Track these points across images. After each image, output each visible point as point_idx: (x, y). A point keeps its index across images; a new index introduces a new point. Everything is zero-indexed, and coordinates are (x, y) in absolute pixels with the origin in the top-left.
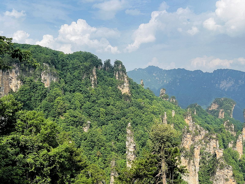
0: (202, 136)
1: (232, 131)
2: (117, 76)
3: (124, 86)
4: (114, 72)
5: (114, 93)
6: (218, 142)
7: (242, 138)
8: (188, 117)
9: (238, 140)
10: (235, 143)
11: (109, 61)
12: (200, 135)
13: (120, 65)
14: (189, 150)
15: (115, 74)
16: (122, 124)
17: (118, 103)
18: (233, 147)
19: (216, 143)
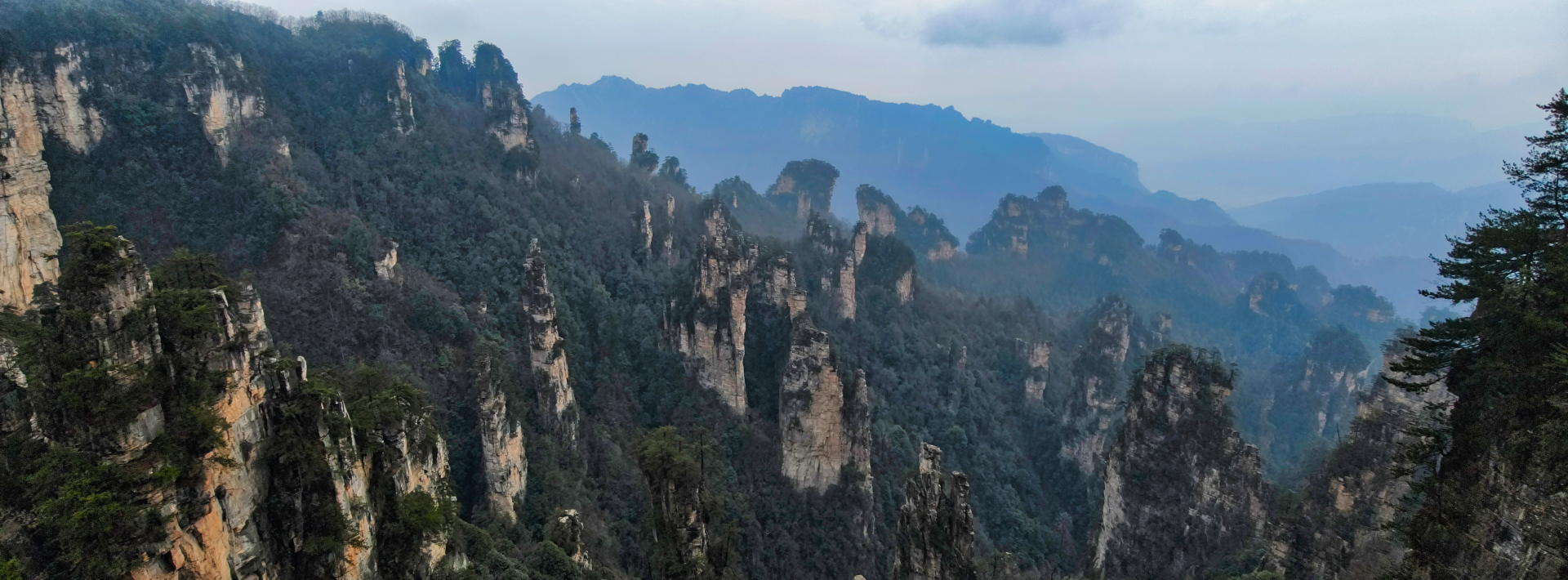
0: (753, 261)
1: (829, 244)
2: (487, 93)
3: (510, 125)
4: (474, 82)
6: (792, 274)
7: (855, 262)
9: (844, 268)
10: (837, 276)
11: (455, 44)
12: (745, 258)
13: (496, 60)
14: (713, 304)
15: (479, 90)
18: (832, 286)
19: (789, 278)
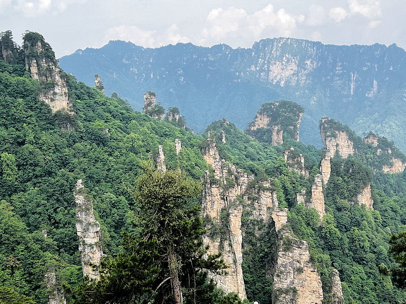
0: (243, 187)
1: (301, 168)
2: (34, 70)
3: (55, 94)
4: (24, 61)
5: (32, 113)
6: (275, 196)
7: (322, 181)
8: (209, 151)
9: (314, 187)
10: (309, 193)
11: (8, 34)
12: (238, 185)
13: (39, 44)
14: (217, 222)
15: (27, 67)
16: (62, 185)
17: (45, 137)
18: (306, 202)
19: (272, 199)
